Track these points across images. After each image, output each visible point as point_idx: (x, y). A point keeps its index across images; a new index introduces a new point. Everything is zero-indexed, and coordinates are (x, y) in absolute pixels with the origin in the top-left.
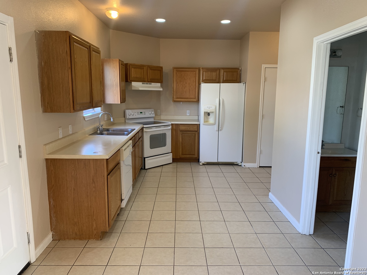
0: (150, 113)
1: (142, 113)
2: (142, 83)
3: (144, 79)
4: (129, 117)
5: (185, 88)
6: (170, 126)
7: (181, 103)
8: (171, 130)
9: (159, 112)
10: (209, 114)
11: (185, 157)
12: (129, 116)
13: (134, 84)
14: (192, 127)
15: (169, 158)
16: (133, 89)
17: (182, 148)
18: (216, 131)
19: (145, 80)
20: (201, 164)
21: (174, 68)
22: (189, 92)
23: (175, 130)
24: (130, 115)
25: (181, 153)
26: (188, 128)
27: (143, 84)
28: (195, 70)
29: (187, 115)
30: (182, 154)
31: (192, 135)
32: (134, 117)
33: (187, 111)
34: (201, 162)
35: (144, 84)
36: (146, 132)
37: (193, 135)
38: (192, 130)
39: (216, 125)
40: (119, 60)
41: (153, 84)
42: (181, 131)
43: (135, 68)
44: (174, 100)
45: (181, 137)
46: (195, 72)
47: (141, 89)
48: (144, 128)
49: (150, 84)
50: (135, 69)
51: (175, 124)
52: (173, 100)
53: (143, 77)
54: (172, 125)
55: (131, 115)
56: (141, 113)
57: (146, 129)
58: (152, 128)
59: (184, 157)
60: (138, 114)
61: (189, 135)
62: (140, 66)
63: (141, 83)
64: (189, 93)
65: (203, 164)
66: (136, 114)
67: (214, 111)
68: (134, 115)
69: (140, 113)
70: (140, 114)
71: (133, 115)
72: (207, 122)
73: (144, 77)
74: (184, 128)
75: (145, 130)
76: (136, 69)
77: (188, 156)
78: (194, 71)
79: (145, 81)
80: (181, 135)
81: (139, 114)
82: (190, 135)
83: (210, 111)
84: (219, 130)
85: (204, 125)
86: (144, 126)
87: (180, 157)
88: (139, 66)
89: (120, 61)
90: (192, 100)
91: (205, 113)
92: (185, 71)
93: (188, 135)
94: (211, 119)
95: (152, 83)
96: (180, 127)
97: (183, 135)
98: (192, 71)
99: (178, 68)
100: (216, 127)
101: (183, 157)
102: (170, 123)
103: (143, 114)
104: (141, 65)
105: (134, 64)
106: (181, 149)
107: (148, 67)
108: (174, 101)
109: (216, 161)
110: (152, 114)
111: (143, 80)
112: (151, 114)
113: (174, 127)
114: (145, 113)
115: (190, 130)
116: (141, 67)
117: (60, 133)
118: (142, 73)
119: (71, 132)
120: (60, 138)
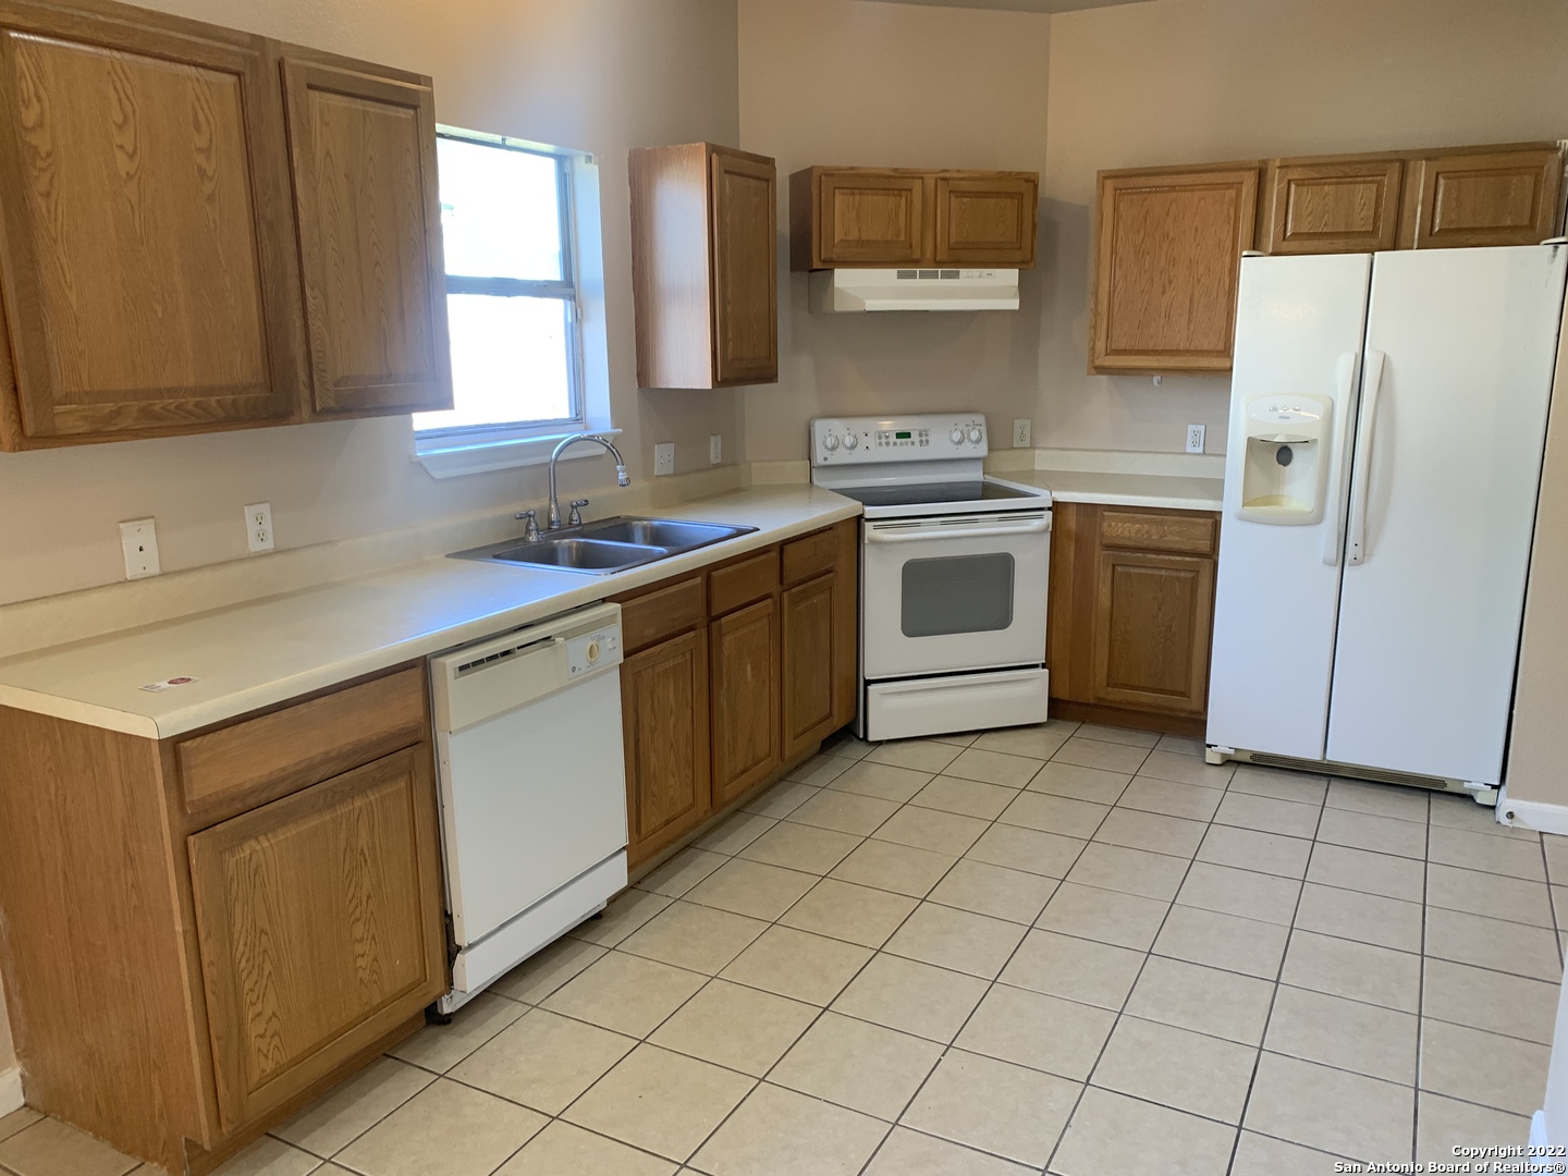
0: (957, 436)
1: (908, 435)
2: (896, 270)
3: (911, 246)
4: (826, 459)
5: (1164, 293)
6: (1040, 517)
7: (1156, 379)
8: (1047, 539)
9: (1027, 432)
10: (1284, 454)
11: (1129, 703)
12: (827, 454)
13: (844, 278)
14: (1176, 528)
15: (1029, 696)
16: (840, 306)
17: (1111, 649)
18: (1326, 562)
19: (917, 255)
20: (1212, 756)
21: (1106, 176)
22: (1190, 312)
23: (1078, 539)
24: (833, 448)
25: (1101, 674)
26: (1153, 534)
27: (900, 276)
28: (1231, 177)
29: (1185, 453)
30: (1111, 683)
31: (1174, 574)
32: (859, 456)
33: (1191, 428)
34: (1209, 746)
35: (913, 276)
36: (876, 542)
37: (1182, 574)
38: (1177, 547)
39: (1323, 524)
40: (713, 149)
41: (970, 277)
42: (1108, 547)
43: (852, 190)
44: (1097, 363)
45: (1109, 582)
46: (1231, 193)
47: (872, 305)
48: (867, 524)
49: (945, 276)
50: (853, 194)
51: (1077, 503)
52: (1093, 361)
53: (902, 238)
54: (1057, 508)
55: (841, 449)
56: (899, 435)
57: (876, 528)
58: (918, 525)
59: (1121, 702)
60: (884, 440)
61: (1157, 572)
62: (890, 177)
63: (893, 272)
64: (1190, 321)
65: (1229, 762)
66: (871, 441)
67: (1315, 433)
68: (860, 449)
69: (893, 438)
70: (895, 444)
71: (853, 447)
72: (1268, 500)
73: (909, 235)
74: (1126, 533)
75: (870, 531)
76: (858, 197)
77: (1146, 697)
78: (1229, 186)
79: (916, 263)
80: (1109, 574)
81: (888, 444)
82: (1163, 572)
83: (1288, 436)
84: (1349, 557)
85: (1241, 518)
86: (867, 508)
87: (1099, 699)
88: (877, 176)
89: (714, 156)
90: (1204, 362)
91: (1254, 445)
92: (1172, 188)
93: (1149, 571)
94: (1299, 488)
95: (961, 270)
96: (1105, 524)
97: (1119, 569)
98: (1211, 186)
99: (1130, 176)
100: (1324, 538)
101: (1113, 701)
102: (1045, 498)
103: (913, 443)
104: (896, 170)
105: (852, 168)
106: (1102, 653)
107: (936, 180)
108: (1096, 368)
109: (1313, 753)
110: (967, 443)
111: (901, 257)
112: (960, 442)
113: (1072, 522)
114: (924, 438)
115: (1162, 545)
116: (893, 183)
117: (139, 549)
118: (897, 216)
119: (269, 545)
120: (140, 573)
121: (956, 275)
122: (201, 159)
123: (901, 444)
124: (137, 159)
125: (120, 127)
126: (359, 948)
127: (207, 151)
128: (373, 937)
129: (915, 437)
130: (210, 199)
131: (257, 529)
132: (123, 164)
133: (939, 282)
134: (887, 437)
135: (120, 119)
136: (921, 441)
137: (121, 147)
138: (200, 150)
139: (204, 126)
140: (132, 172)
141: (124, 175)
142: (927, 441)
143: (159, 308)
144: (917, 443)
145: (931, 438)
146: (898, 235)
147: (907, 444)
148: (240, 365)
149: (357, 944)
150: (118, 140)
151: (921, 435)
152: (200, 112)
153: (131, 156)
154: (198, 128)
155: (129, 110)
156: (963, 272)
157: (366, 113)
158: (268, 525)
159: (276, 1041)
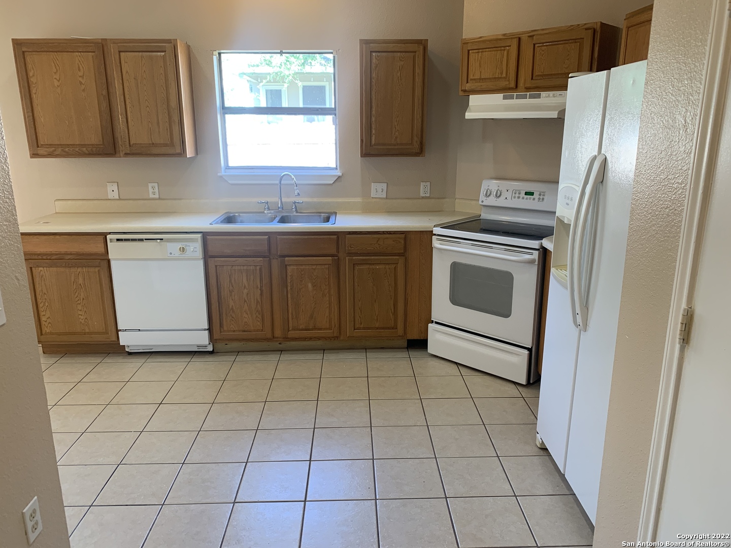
1: (532, 194)
2: (502, 95)
3: (510, 80)
4: (482, 202)
8: (536, 269)
12: (484, 198)
24: (488, 197)
27: (505, 98)
32: (501, 202)
35: (525, 97)
40: (364, 42)
41: (547, 97)
43: (477, 51)
48: (434, 236)
54: (546, 251)
55: (491, 196)
56: (526, 193)
60: (517, 195)
62: (498, 40)
66: (509, 195)
68: (502, 198)
69: (523, 194)
70: (523, 198)
71: (498, 197)
73: (509, 73)
79: (514, 89)
81: (519, 198)
86: (434, 228)
89: (364, 45)
95: (542, 92)
103: (534, 199)
105: (481, 37)
114: (541, 197)
117: (112, 191)
118: (501, 63)
119: (157, 196)
120: (112, 198)
121: (539, 96)
122: (80, 79)
123: (527, 199)
124: (60, 82)
125: (55, 73)
126: (80, 313)
127: (82, 77)
128: (85, 312)
129: (536, 196)
130: (84, 90)
131: (153, 190)
132: (56, 83)
133: (528, 101)
134: (519, 193)
135: (55, 71)
136: (539, 199)
137: (56, 78)
138: (80, 76)
139: (81, 68)
140: (59, 85)
141: (56, 86)
142: (543, 199)
143: (67, 122)
144: (537, 199)
145: (546, 198)
146: (502, 73)
147: (530, 199)
148: (94, 138)
149: (79, 311)
150: (55, 77)
151: (540, 195)
152: (80, 65)
153: (59, 81)
154: (79, 70)
155: (58, 68)
156: (543, 94)
157: (142, 57)
158: (156, 190)
159: (50, 325)
